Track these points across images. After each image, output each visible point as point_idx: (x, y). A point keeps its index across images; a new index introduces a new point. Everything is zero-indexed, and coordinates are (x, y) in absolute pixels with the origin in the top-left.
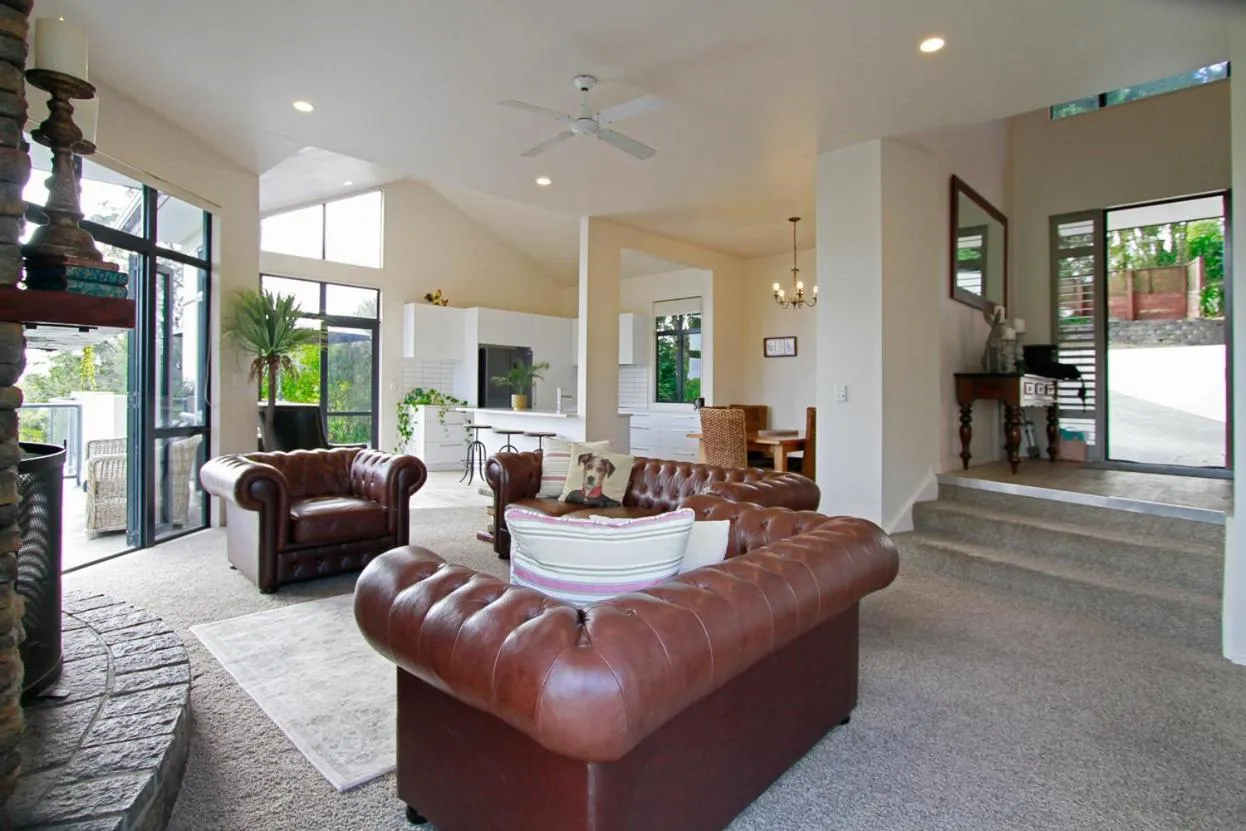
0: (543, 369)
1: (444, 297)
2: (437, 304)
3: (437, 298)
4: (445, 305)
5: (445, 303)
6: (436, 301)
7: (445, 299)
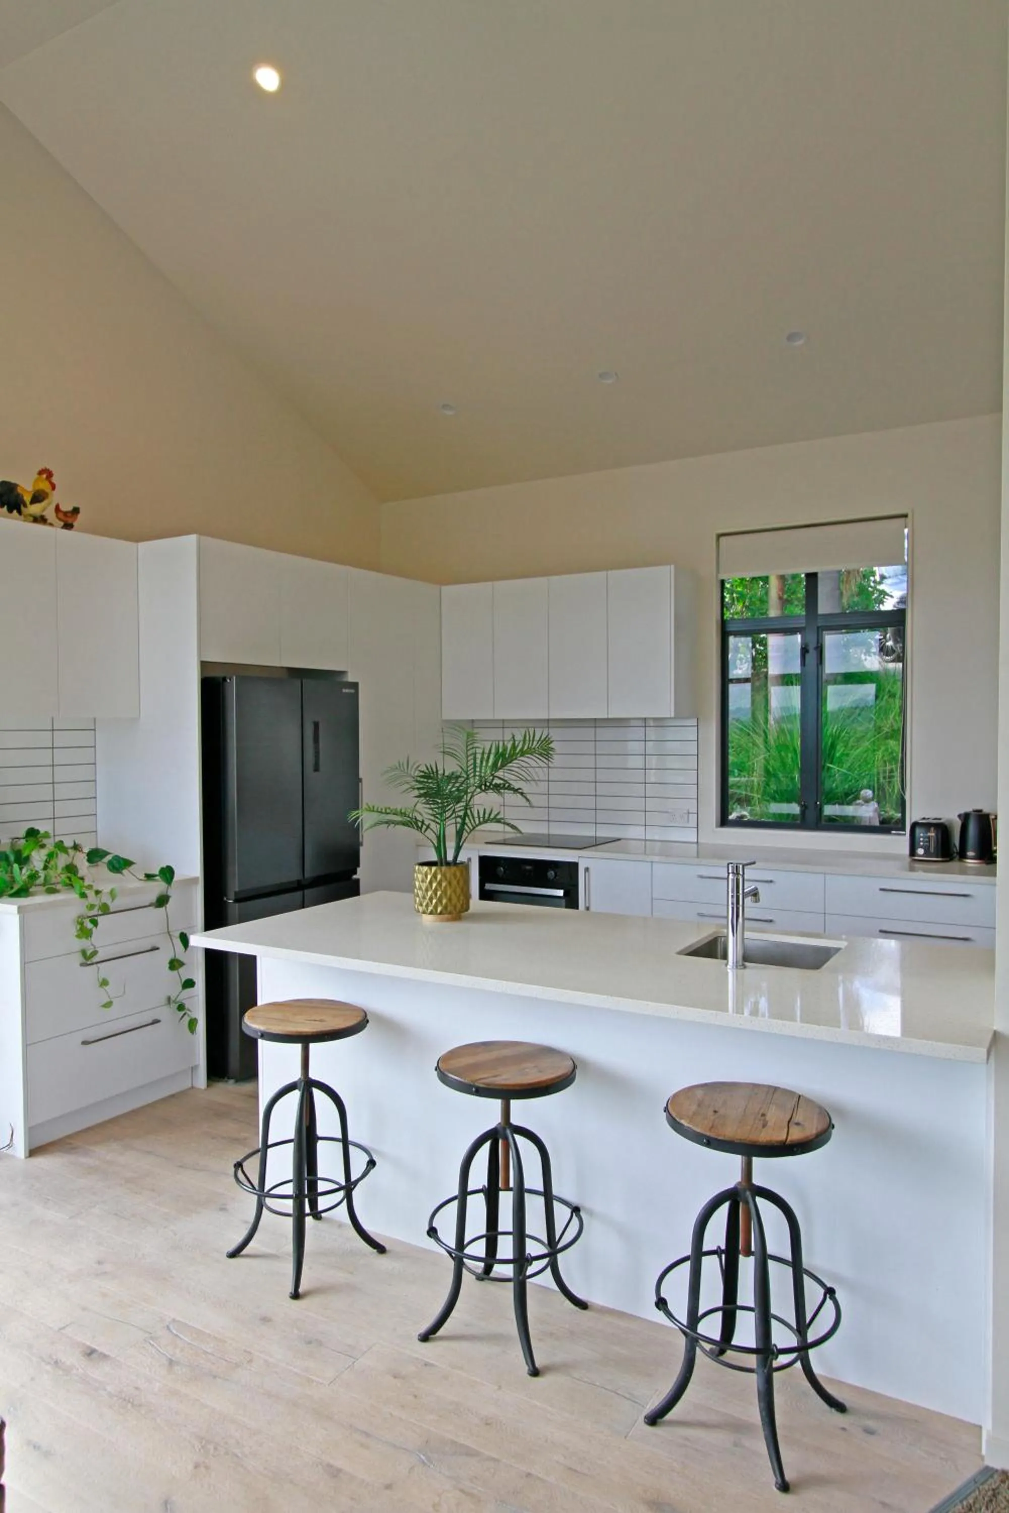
0: (530, 761)
1: (63, 498)
2: (40, 520)
3: (38, 498)
4: (68, 526)
5: (68, 520)
6: (35, 509)
7: (66, 507)
